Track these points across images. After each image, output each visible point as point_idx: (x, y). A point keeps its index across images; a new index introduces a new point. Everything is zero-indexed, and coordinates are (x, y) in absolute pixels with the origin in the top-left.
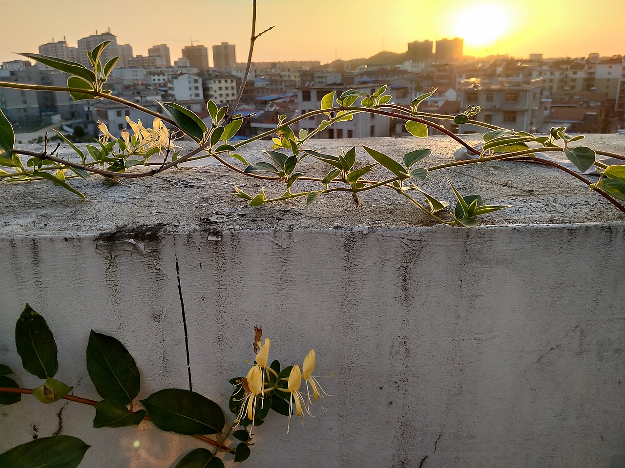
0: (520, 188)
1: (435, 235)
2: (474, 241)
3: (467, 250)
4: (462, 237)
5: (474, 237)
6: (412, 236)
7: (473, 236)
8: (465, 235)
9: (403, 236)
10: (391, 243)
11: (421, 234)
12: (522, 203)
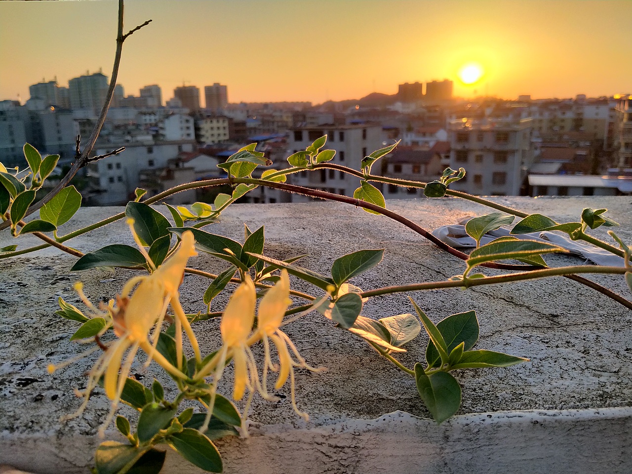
0: (535, 309)
1: (384, 437)
2: (459, 447)
3: (446, 464)
4: (435, 439)
5: (459, 440)
6: (338, 439)
7: (456, 436)
8: (441, 435)
9: (320, 440)
10: (296, 453)
11: (356, 435)
12: (543, 346)
